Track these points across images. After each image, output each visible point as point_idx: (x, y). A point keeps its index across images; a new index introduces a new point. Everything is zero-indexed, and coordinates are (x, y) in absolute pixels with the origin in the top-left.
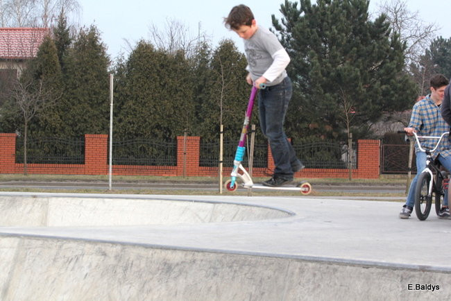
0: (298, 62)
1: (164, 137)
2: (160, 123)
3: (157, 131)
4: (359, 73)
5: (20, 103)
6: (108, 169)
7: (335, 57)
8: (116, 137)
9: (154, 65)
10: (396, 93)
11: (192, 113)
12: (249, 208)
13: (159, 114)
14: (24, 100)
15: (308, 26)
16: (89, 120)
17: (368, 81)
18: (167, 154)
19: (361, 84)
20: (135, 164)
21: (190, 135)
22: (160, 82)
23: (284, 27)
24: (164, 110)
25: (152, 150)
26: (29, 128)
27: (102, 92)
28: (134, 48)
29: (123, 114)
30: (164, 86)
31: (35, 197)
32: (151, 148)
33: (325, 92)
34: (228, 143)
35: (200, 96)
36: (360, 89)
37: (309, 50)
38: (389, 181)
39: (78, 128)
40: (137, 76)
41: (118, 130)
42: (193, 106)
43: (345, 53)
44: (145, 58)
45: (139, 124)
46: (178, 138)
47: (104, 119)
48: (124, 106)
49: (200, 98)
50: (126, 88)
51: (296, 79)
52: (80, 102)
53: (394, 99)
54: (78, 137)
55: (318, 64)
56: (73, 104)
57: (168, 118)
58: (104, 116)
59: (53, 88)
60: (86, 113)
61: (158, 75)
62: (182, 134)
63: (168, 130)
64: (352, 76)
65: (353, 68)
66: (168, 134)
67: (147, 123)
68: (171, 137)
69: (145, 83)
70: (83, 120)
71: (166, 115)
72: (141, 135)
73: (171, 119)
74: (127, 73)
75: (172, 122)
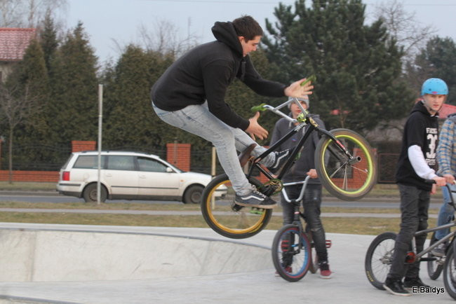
0: (293, 67)
1: (154, 144)
2: (150, 130)
3: (146, 138)
4: (355, 81)
5: (6, 108)
7: (330, 63)
9: (144, 69)
10: (393, 100)
12: (246, 247)
13: (148, 121)
14: (9, 105)
15: (303, 31)
16: (76, 126)
17: (364, 88)
19: (356, 91)
21: (180, 142)
23: (278, 31)
26: (14, 134)
27: (90, 96)
28: (124, 53)
29: (111, 120)
31: (22, 230)
33: (320, 99)
36: (356, 97)
37: (303, 55)
38: (385, 192)
39: (64, 134)
40: (125, 81)
41: (106, 137)
43: (341, 59)
44: (134, 62)
45: (129, 130)
46: (169, 145)
47: (92, 125)
48: (113, 112)
50: (114, 94)
52: (67, 108)
53: (390, 107)
54: (65, 144)
56: (60, 110)
57: (158, 125)
58: (92, 122)
59: (39, 93)
60: (73, 119)
61: (148, 80)
62: (173, 141)
63: (158, 137)
64: (348, 83)
65: (348, 74)
66: (158, 141)
67: (136, 130)
68: (161, 144)
69: (134, 88)
70: (70, 126)
71: (156, 121)
72: (130, 142)
73: (161, 125)
74: (116, 77)
75: (162, 128)
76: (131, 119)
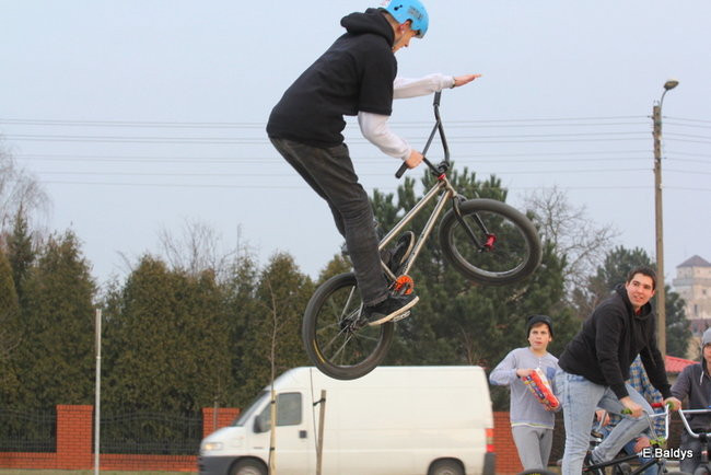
1: (183, 409)
2: (176, 388)
3: (171, 401)
4: (491, 306)
6: (93, 460)
7: (453, 281)
8: (106, 410)
9: (167, 294)
11: (227, 370)
13: (175, 373)
16: (63, 382)
17: (506, 318)
18: (186, 435)
19: (494, 323)
20: (137, 452)
21: (223, 406)
22: (176, 321)
24: (182, 366)
25: (164, 431)
27: (84, 336)
28: (135, 268)
29: (117, 373)
30: (182, 328)
32: (161, 427)
33: (438, 337)
35: (240, 344)
36: (493, 332)
40: (138, 312)
41: (109, 399)
42: (229, 359)
44: (151, 283)
45: (144, 388)
46: (204, 410)
47: (88, 381)
48: (119, 360)
49: (240, 348)
50: (121, 331)
52: (48, 354)
54: (46, 409)
55: (426, 291)
56: (38, 357)
57: (188, 379)
58: (87, 376)
59: (5, 331)
60: (58, 371)
61: (173, 310)
62: (212, 404)
63: (189, 398)
64: (480, 311)
65: (481, 297)
66: (189, 404)
67: (155, 387)
68: (194, 409)
69: (152, 323)
70: (54, 383)
71: (185, 374)
72: (146, 406)
73: (193, 380)
74: (124, 307)
75: (195, 385)
76: (148, 371)
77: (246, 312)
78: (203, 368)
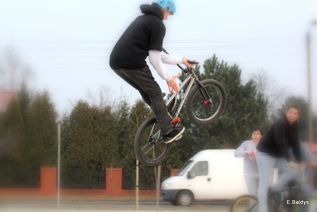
1: (97, 169)
2: (94, 159)
3: (92, 165)
4: (234, 122)
6: (57, 191)
8: (63, 169)
9: (89, 117)
11: (117, 151)
13: (93, 152)
16: (43, 157)
17: (241, 127)
18: (98, 180)
19: (236, 129)
20: (76, 188)
21: (115, 167)
22: (93, 129)
24: (96, 149)
25: (89, 178)
27: (52, 137)
28: (75, 106)
29: (67, 153)
30: (96, 132)
32: (87, 177)
33: (211, 136)
34: (142, 173)
35: (122, 139)
36: (235, 134)
37: (199, 106)
39: (35, 162)
40: (77, 126)
41: (64, 164)
42: (117, 146)
44: (83, 112)
45: (79, 160)
46: (107, 169)
48: (68, 147)
49: (122, 141)
50: (69, 134)
51: (190, 127)
52: (37, 145)
54: (36, 169)
56: (32, 146)
57: (99, 155)
58: (54, 154)
60: (41, 152)
61: (92, 125)
63: (100, 164)
64: (231, 123)
65: (230, 118)
66: (100, 166)
67: (84, 159)
68: (102, 169)
69: (83, 130)
70: (39, 157)
71: (98, 153)
72: (80, 168)
73: (101, 156)
74: (70, 123)
75: (102, 158)
77: (125, 125)
78: (106, 150)
